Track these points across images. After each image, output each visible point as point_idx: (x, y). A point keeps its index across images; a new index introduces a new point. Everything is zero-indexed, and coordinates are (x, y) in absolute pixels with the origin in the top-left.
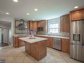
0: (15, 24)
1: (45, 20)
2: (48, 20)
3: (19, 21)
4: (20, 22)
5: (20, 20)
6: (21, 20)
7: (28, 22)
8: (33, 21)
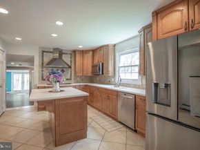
0: (43, 60)
1: (108, 45)
2: (115, 45)
3: (50, 52)
4: (51, 54)
5: (52, 51)
6: (54, 49)
7: (71, 54)
8: (83, 51)
